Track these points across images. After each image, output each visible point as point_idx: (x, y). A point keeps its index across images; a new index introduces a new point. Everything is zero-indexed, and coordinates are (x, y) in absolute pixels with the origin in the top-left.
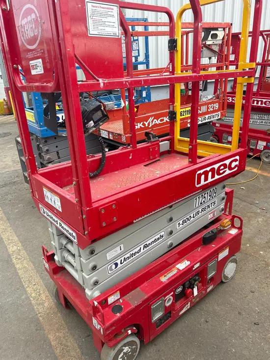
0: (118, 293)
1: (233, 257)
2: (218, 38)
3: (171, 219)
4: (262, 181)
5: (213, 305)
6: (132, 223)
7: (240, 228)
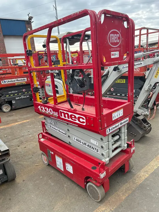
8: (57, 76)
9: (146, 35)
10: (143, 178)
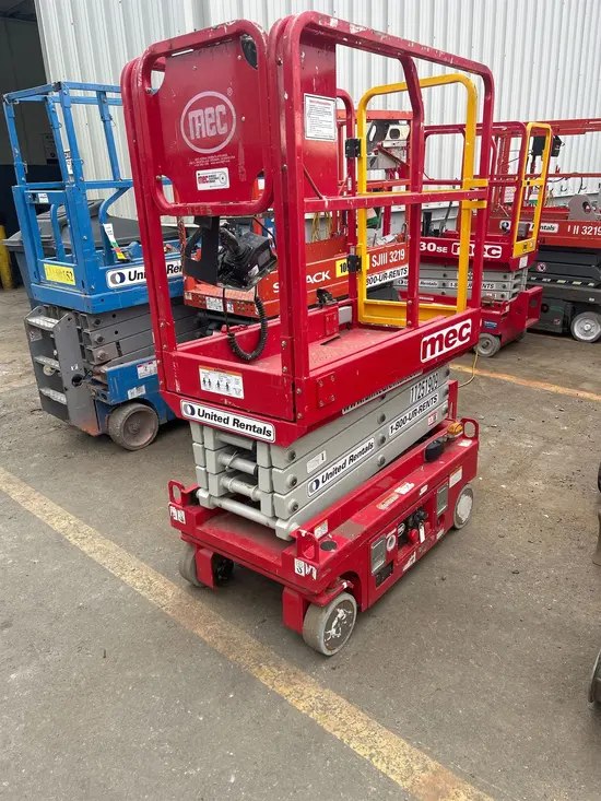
0: (326, 524)
1: (467, 486)
2: (401, 138)
3: (383, 418)
4: (483, 384)
5: (446, 559)
6: (339, 415)
7: (475, 438)
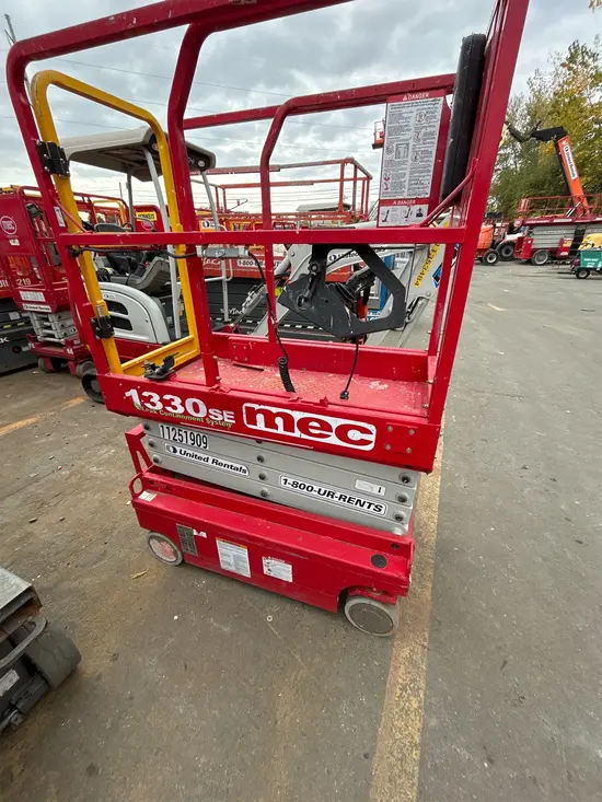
8: (114, 274)
9: (352, 182)
10: (433, 526)
